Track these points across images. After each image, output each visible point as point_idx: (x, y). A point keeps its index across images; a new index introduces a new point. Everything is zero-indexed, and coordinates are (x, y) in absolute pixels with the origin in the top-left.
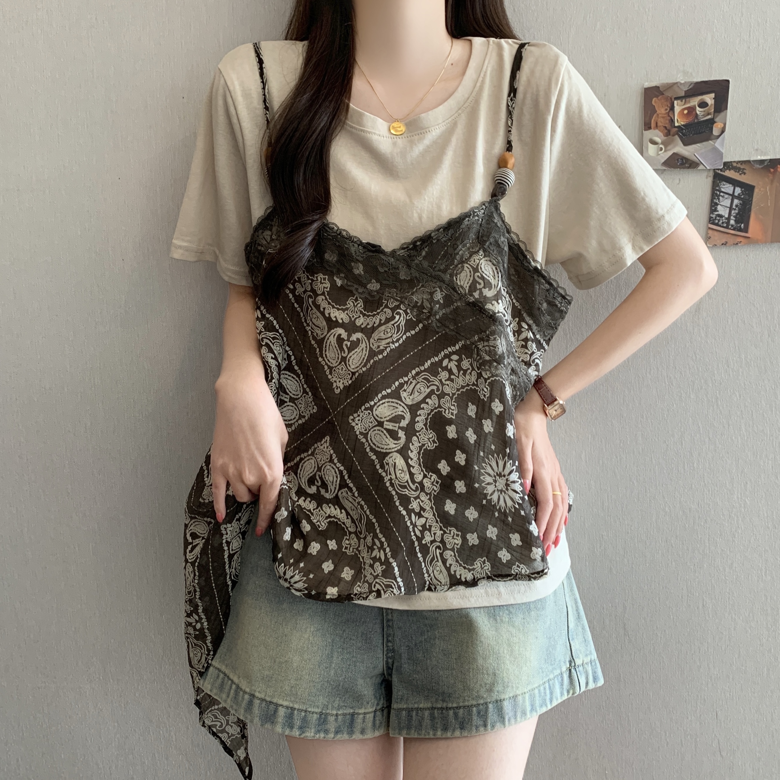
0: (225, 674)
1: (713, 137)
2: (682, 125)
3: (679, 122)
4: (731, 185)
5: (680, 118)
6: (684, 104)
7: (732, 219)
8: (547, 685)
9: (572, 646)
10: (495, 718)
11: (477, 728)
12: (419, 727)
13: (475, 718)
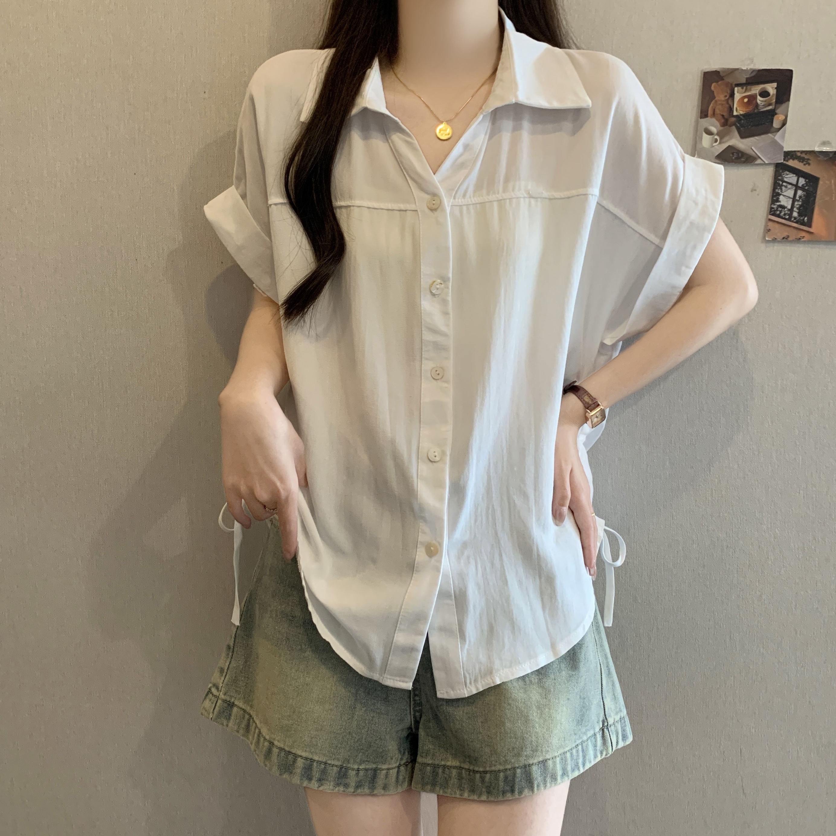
1: (772, 130)
2: (741, 115)
3: (738, 110)
4: (794, 175)
5: (739, 107)
6: (745, 92)
7: (795, 211)
8: (580, 747)
9: (605, 705)
10: (523, 784)
12: (445, 785)
13: (501, 783)
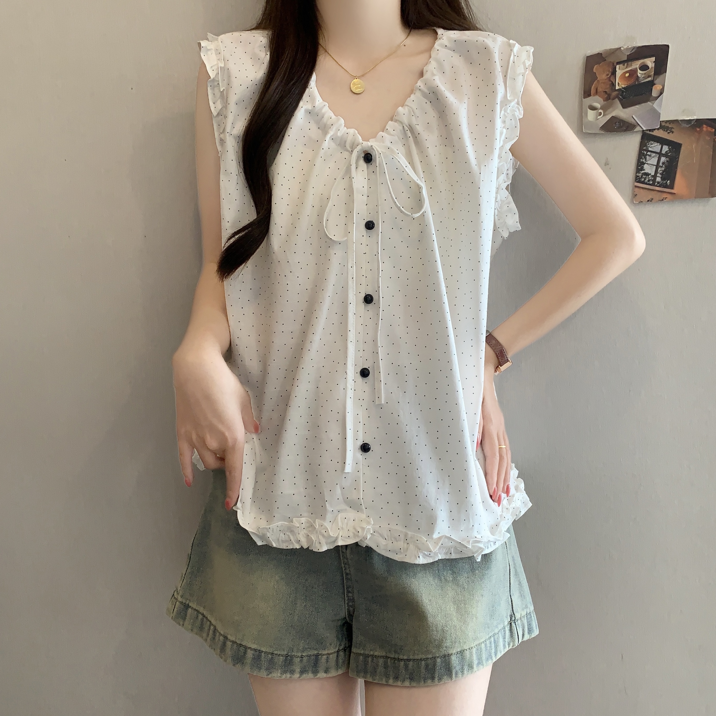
0: (204, 616)
1: (651, 99)
2: (623, 88)
3: (620, 84)
4: (659, 144)
5: (620, 82)
6: (627, 68)
7: (658, 177)
8: (492, 639)
9: (513, 602)
10: (443, 671)
11: (425, 680)
12: (374, 673)
13: (423, 670)
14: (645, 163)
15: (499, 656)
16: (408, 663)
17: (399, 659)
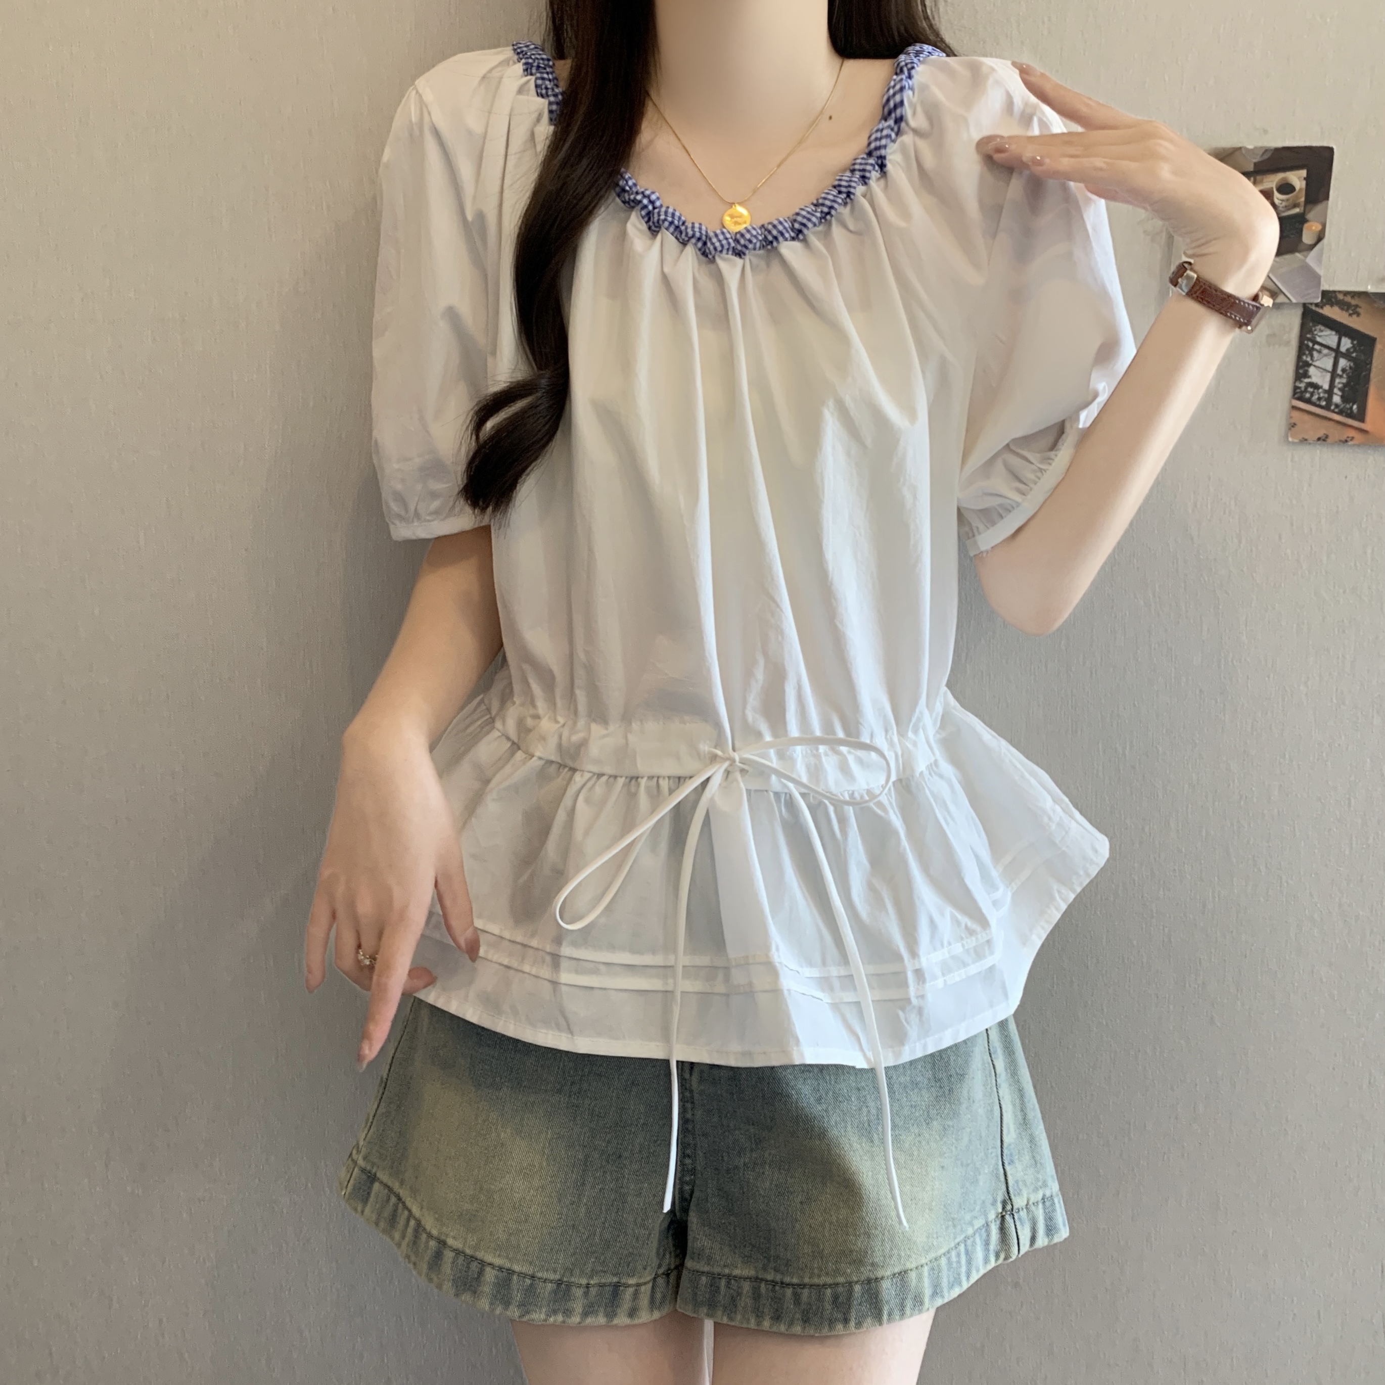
1: (1303, 247)
4: (1334, 333)
7: (1336, 394)
8: (962, 1247)
9: (1008, 1176)
10: (865, 1309)
11: (832, 1323)
12: (731, 1307)
13: (828, 1306)
14: (1311, 365)
15: (975, 1277)
16: (799, 1291)
17: (782, 1283)
